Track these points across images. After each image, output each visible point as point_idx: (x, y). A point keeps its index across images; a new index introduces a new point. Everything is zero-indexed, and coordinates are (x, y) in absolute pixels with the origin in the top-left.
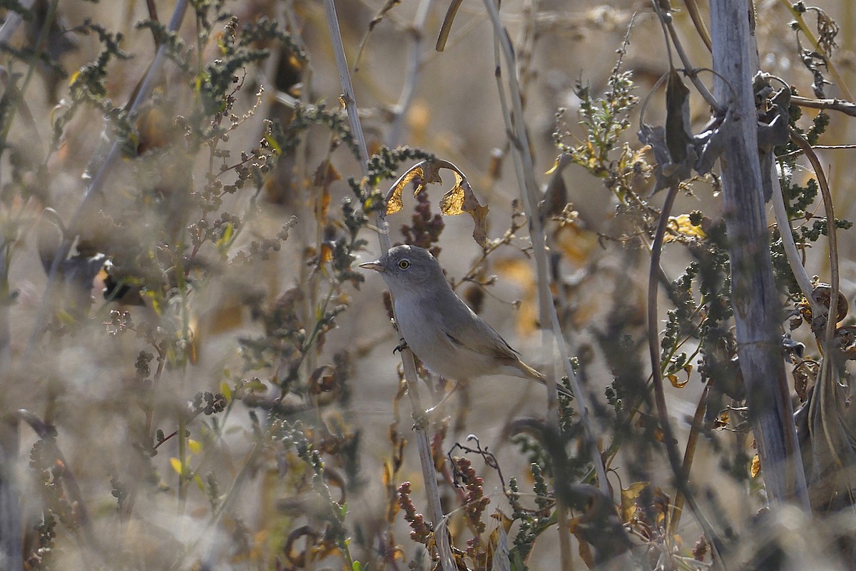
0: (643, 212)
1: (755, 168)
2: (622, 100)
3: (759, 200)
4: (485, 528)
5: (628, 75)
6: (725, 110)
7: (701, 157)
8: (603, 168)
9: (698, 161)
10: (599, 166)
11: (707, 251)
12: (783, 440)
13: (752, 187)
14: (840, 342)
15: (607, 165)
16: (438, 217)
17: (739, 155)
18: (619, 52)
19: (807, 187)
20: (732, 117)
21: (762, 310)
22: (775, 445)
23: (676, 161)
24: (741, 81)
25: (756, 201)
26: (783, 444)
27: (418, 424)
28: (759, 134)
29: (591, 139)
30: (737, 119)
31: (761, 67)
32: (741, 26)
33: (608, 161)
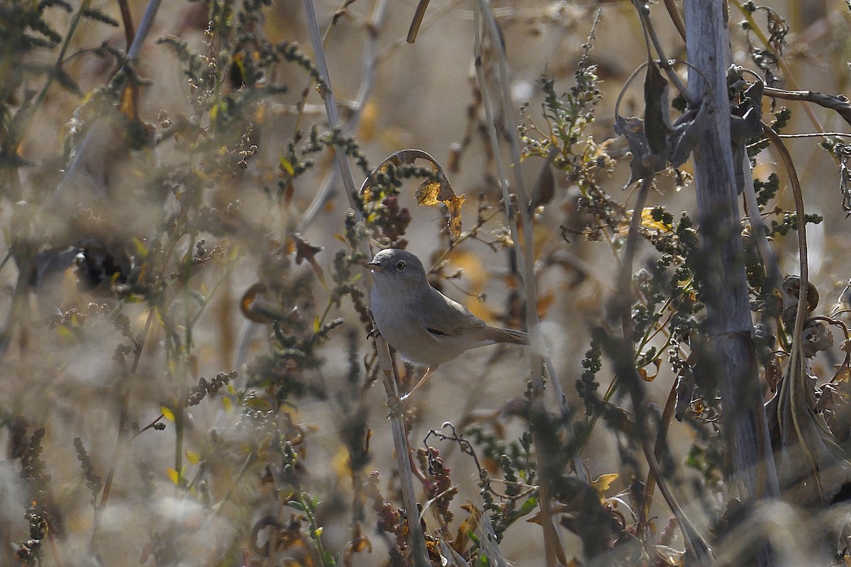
0: (606, 205)
1: (728, 160)
2: (589, 93)
3: (732, 192)
4: (453, 518)
5: (592, 69)
6: (700, 103)
7: (676, 149)
8: (567, 162)
9: (672, 153)
10: (563, 160)
11: (668, 245)
12: (754, 431)
13: (725, 179)
14: (810, 333)
15: (570, 157)
16: (405, 211)
17: (712, 147)
18: (585, 47)
19: (769, 181)
20: (707, 109)
21: (734, 302)
22: (746, 436)
23: (655, 151)
24: (716, 73)
25: (729, 192)
26: (754, 435)
27: (393, 412)
28: (732, 127)
29: (556, 132)
30: (711, 112)
31: (735, 61)
32: (715, 19)
33: (572, 154)
